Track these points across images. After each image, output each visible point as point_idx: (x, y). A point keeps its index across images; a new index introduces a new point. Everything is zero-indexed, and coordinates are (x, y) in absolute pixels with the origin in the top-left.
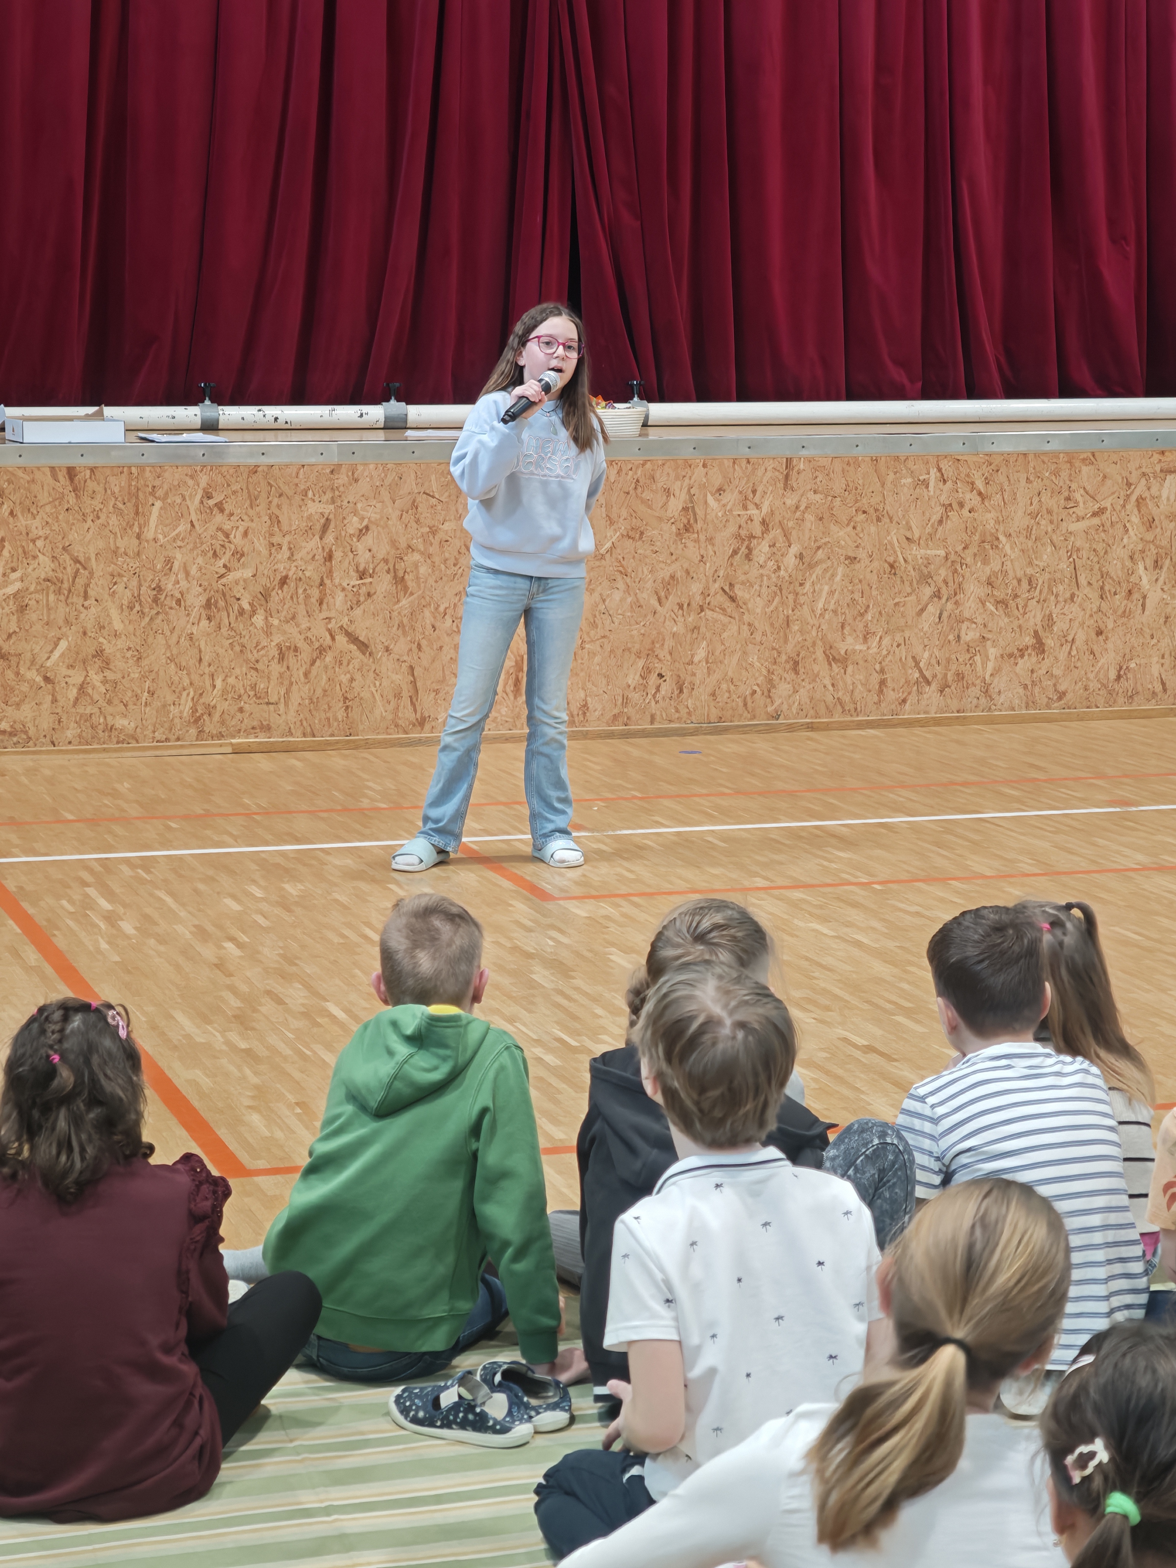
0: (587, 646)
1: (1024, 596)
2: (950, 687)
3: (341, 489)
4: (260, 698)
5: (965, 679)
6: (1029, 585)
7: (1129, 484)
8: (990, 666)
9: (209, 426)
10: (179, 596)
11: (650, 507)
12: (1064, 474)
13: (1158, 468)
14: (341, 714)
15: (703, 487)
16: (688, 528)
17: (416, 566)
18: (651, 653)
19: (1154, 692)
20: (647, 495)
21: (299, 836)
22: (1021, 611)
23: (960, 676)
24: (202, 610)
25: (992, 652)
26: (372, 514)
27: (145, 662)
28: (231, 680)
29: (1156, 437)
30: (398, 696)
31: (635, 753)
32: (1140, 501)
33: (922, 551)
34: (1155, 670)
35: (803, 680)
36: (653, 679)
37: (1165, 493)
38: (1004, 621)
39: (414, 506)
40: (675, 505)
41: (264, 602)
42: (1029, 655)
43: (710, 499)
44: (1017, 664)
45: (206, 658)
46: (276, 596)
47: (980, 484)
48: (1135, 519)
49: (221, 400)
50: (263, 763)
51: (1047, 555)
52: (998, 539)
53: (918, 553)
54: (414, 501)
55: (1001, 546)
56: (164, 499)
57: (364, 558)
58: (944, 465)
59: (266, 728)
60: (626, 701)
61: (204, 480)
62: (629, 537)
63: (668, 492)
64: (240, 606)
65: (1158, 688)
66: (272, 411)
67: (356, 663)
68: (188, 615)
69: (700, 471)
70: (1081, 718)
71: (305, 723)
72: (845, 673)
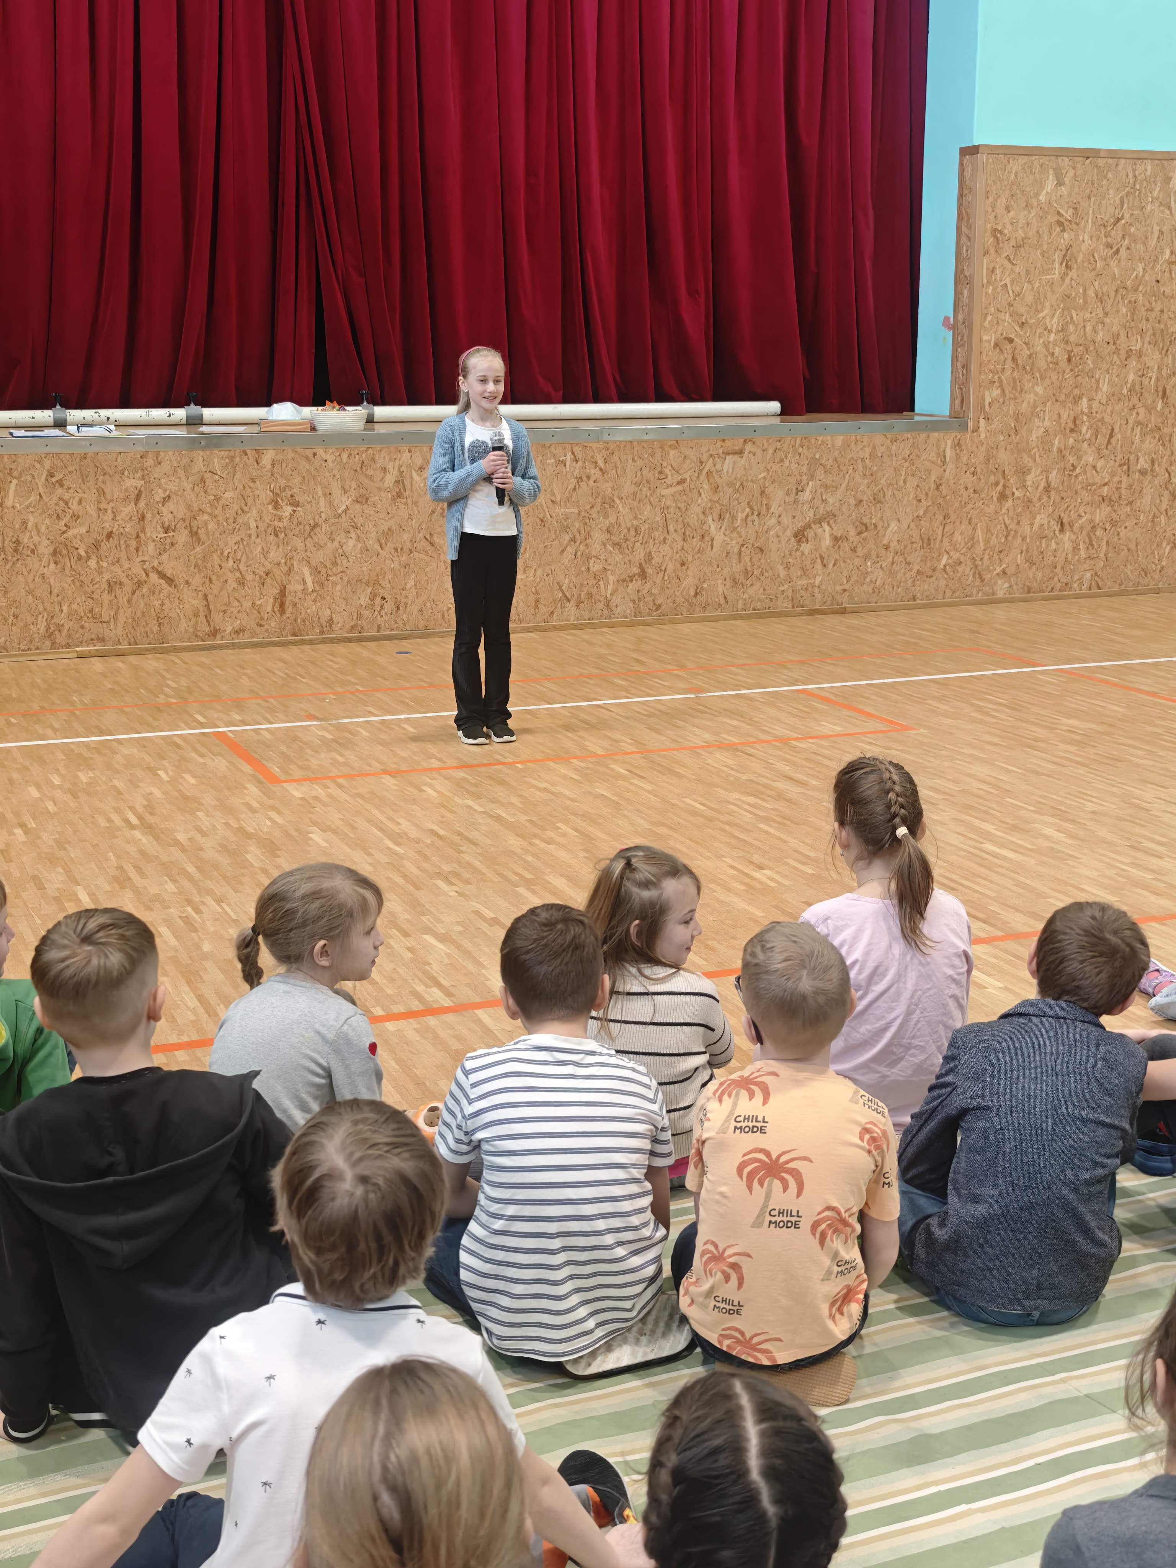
0: (331, 578)
1: (632, 540)
2: (582, 602)
3: (149, 469)
4: (95, 618)
5: (593, 597)
6: (636, 532)
7: (701, 463)
8: (610, 587)
9: (60, 424)
10: (33, 547)
11: (373, 481)
12: (658, 456)
13: (721, 451)
14: (155, 629)
15: (409, 466)
16: (399, 495)
17: (206, 524)
18: (376, 583)
19: (720, 604)
20: (370, 472)
21: (104, 728)
22: (631, 550)
23: (590, 596)
24: (51, 557)
26: (172, 487)
27: (10, 595)
28: (74, 606)
29: (719, 430)
30: (196, 615)
31: (365, 653)
32: (709, 474)
33: (563, 510)
34: (720, 589)
36: (378, 601)
37: (725, 468)
38: (618, 557)
39: (203, 480)
40: (390, 479)
41: (95, 550)
42: (636, 580)
43: (414, 474)
44: (628, 586)
45: (55, 591)
46: (104, 546)
47: (601, 463)
48: (706, 486)
49: (68, 406)
50: (97, 665)
51: (647, 512)
53: (560, 511)
54: (202, 477)
55: (616, 506)
56: (18, 478)
57: (167, 518)
58: (576, 450)
59: (102, 640)
60: (360, 616)
61: (47, 464)
62: (357, 501)
63: (384, 470)
64: (78, 554)
65: (722, 601)
66: (104, 413)
67: (165, 592)
68: (40, 561)
69: (406, 456)
70: (671, 622)
71: (129, 636)
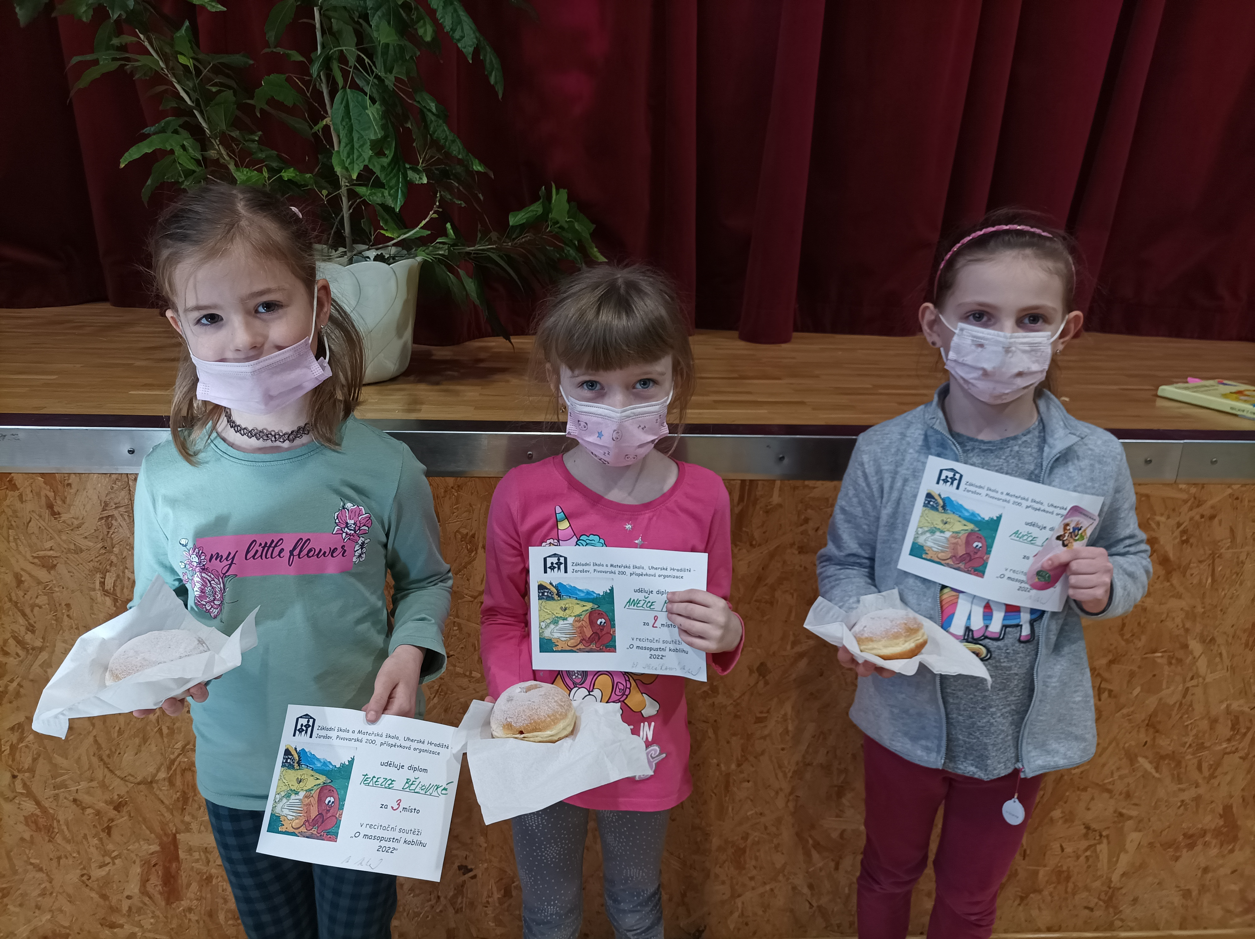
5: (1072, 880)
6: (1233, 728)
8: (1124, 860)
22: (1206, 773)
25: (1133, 838)
35: (752, 878)
42: (1206, 844)
44: (1177, 859)
52: (1185, 646)
55: (1189, 660)
72: (837, 868)
